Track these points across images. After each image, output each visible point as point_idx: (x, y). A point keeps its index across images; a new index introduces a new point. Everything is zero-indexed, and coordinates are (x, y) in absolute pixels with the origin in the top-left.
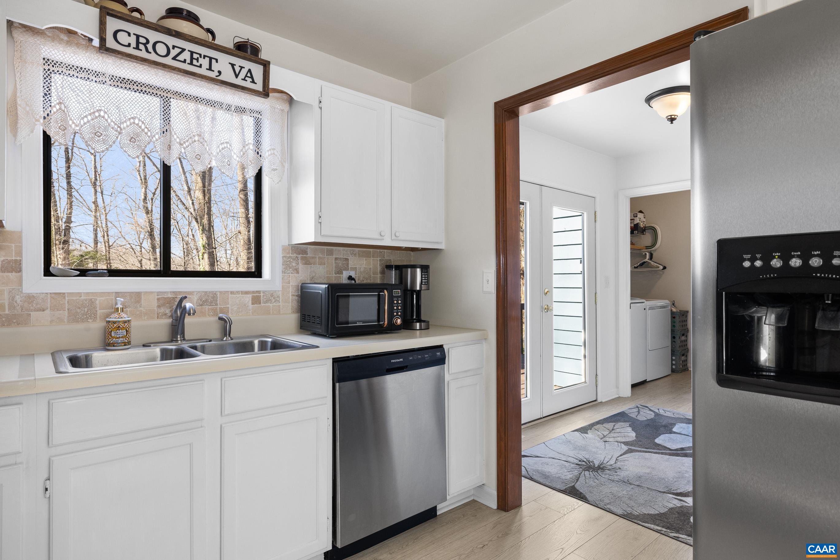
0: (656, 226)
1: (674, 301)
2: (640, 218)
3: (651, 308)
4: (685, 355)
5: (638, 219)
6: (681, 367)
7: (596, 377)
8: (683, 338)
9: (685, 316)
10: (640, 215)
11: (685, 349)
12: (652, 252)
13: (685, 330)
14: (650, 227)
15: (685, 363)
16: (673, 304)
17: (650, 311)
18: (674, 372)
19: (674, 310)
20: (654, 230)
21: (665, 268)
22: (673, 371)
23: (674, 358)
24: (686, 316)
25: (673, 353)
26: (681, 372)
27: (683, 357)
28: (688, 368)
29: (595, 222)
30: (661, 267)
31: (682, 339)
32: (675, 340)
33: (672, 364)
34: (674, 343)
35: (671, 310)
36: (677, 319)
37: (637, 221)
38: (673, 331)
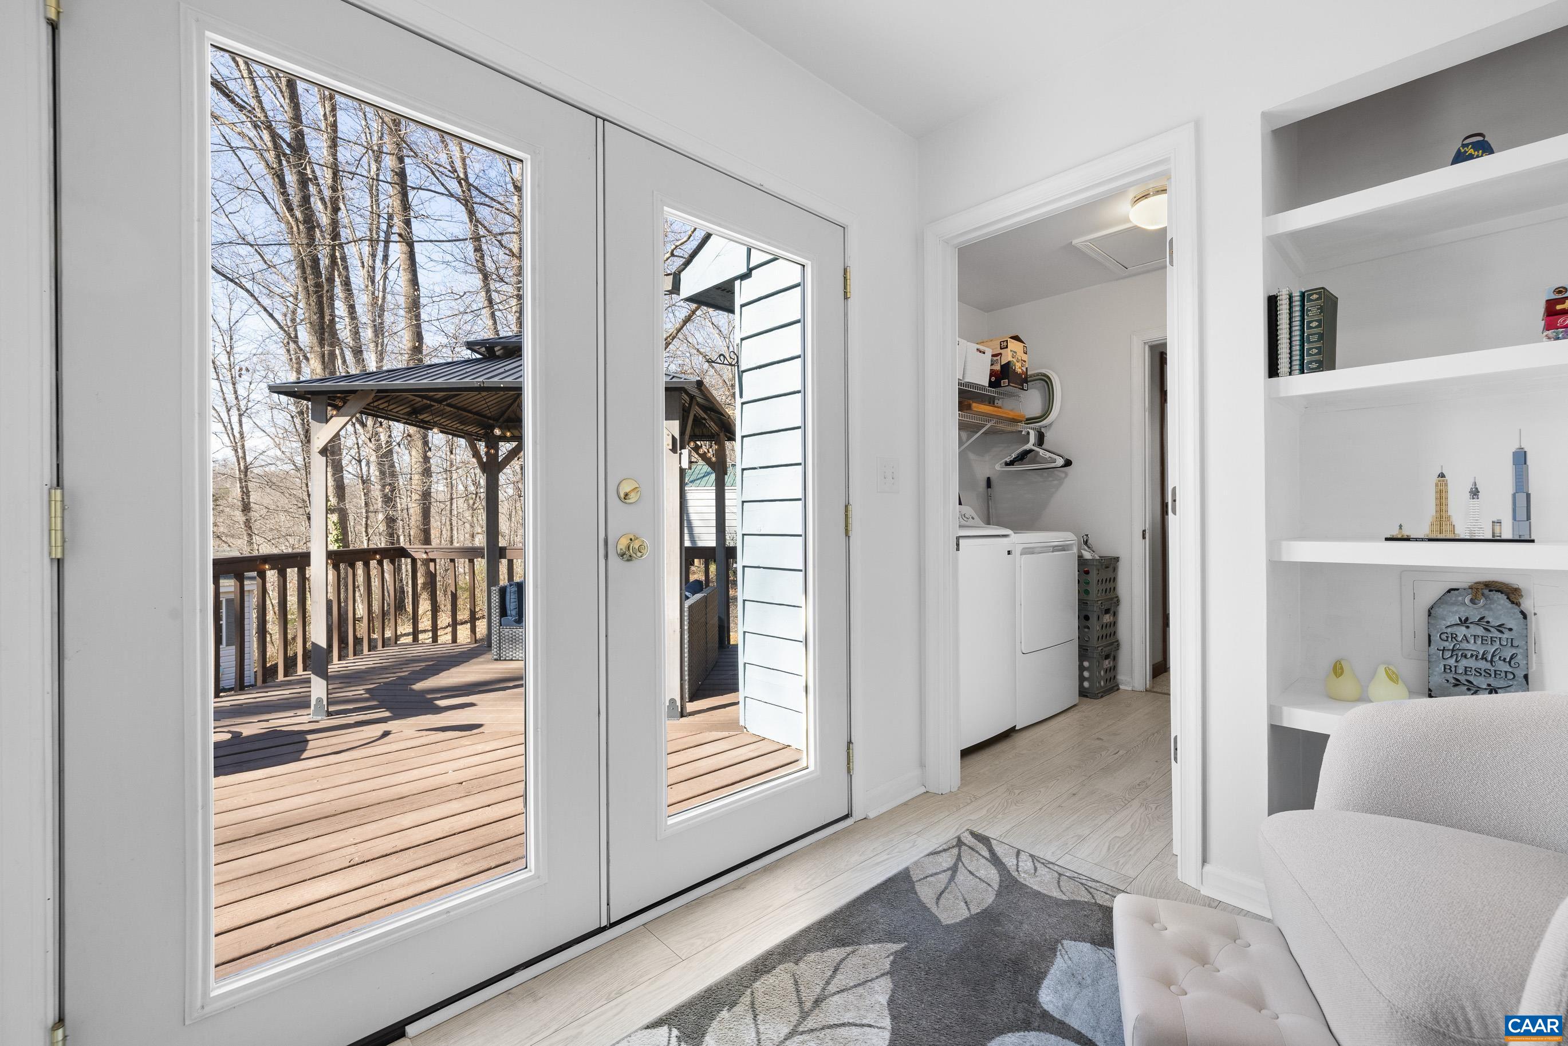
0: (1054, 375)
1: (1087, 535)
2: (1016, 353)
3: (1028, 551)
4: (1112, 657)
5: (1010, 354)
6: (1102, 683)
7: (848, 748)
8: (1107, 618)
9: (1111, 569)
10: (1013, 345)
11: (1112, 644)
12: (1043, 430)
13: (1112, 599)
14: (1038, 374)
15: (1112, 675)
16: (1086, 543)
17: (1024, 556)
18: (1087, 696)
19: (1087, 555)
20: (1046, 381)
21: (1068, 463)
22: (1083, 693)
23: (1086, 664)
24: (1115, 569)
25: (1084, 652)
26: (1102, 697)
27: (1107, 662)
28: (1117, 685)
29: (846, 298)
30: (1060, 462)
31: (1105, 621)
32: (1088, 624)
33: (1082, 679)
34: (1086, 630)
35: (1080, 557)
36: (1093, 577)
37: (1007, 357)
38: (1083, 603)
